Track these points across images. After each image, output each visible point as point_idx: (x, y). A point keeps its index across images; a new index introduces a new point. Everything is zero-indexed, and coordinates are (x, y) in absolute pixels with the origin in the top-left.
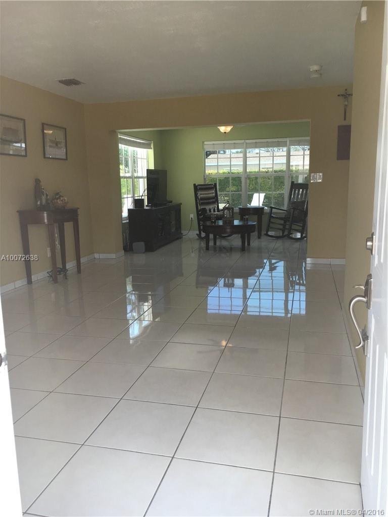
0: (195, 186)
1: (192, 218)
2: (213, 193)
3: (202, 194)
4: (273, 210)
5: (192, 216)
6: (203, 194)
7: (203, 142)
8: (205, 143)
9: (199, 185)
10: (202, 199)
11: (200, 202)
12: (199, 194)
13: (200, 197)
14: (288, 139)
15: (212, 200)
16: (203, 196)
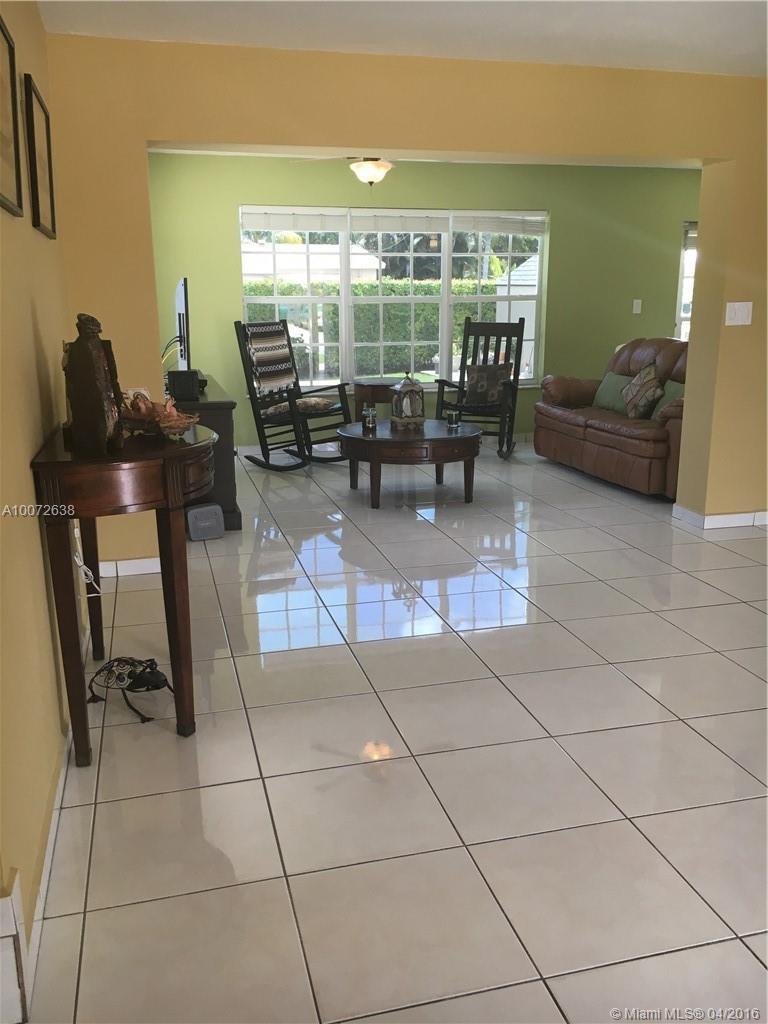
0: (240, 329)
2: (283, 347)
4: (446, 389)
6: (263, 350)
8: (245, 209)
9: (250, 325)
10: (262, 363)
11: (257, 370)
12: (253, 350)
13: (254, 359)
14: (451, 214)
15: (283, 366)
16: (260, 354)
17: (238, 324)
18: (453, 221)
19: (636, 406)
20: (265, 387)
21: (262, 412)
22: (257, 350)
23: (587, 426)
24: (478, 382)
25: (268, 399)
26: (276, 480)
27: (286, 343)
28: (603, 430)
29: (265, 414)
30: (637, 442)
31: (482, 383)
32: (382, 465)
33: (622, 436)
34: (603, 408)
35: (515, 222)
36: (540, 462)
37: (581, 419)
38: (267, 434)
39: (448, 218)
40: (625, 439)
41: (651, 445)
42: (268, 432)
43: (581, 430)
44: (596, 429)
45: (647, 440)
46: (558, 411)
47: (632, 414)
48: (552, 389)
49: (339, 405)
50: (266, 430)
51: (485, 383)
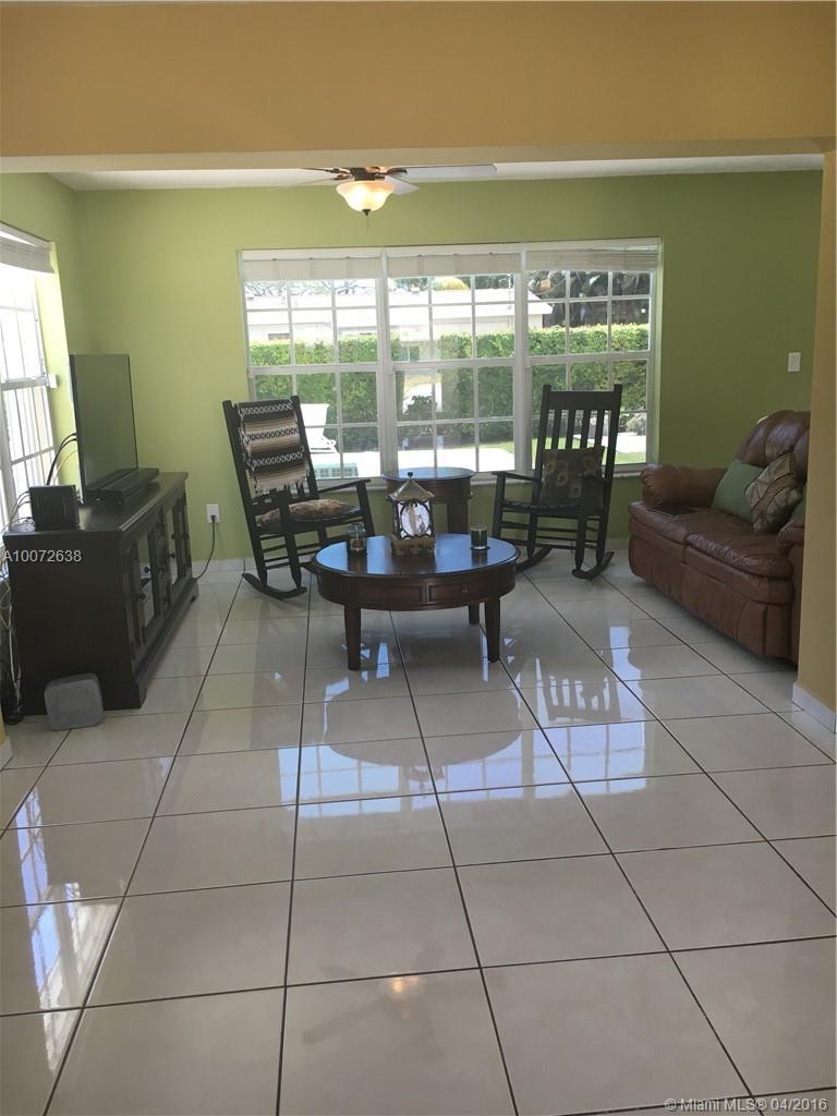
0: (230, 411)
1: (213, 518)
2: (291, 431)
3: (254, 437)
5: (213, 509)
6: (261, 436)
7: (238, 252)
8: (247, 255)
9: (244, 405)
10: (259, 454)
11: (251, 463)
12: (246, 438)
13: (248, 449)
14: (523, 249)
15: (290, 457)
16: (257, 442)
17: (227, 404)
18: (528, 259)
19: (762, 515)
20: (263, 486)
21: (257, 518)
22: (253, 437)
23: (687, 544)
24: (556, 472)
25: (267, 501)
26: (274, 609)
27: (295, 426)
28: (705, 553)
29: (260, 520)
30: (746, 577)
31: (561, 474)
32: (362, 610)
33: (727, 564)
34: (723, 511)
35: (615, 255)
36: (637, 585)
37: (681, 532)
38: (264, 548)
39: (518, 254)
40: (732, 570)
41: (765, 585)
42: (265, 545)
43: (679, 548)
44: (696, 549)
45: (761, 576)
46: (656, 518)
47: (757, 526)
48: (652, 483)
49: (358, 509)
50: (262, 542)
51: (565, 474)
